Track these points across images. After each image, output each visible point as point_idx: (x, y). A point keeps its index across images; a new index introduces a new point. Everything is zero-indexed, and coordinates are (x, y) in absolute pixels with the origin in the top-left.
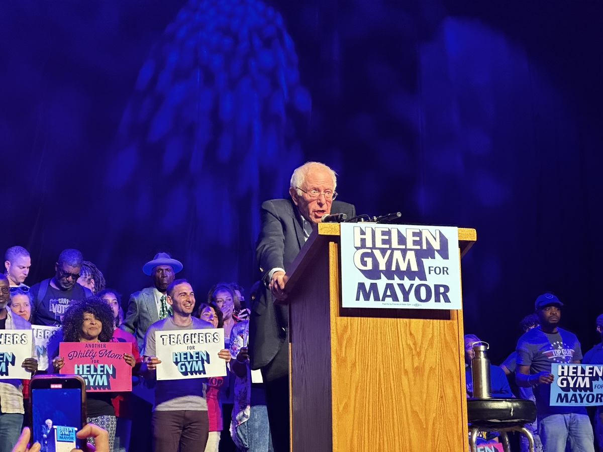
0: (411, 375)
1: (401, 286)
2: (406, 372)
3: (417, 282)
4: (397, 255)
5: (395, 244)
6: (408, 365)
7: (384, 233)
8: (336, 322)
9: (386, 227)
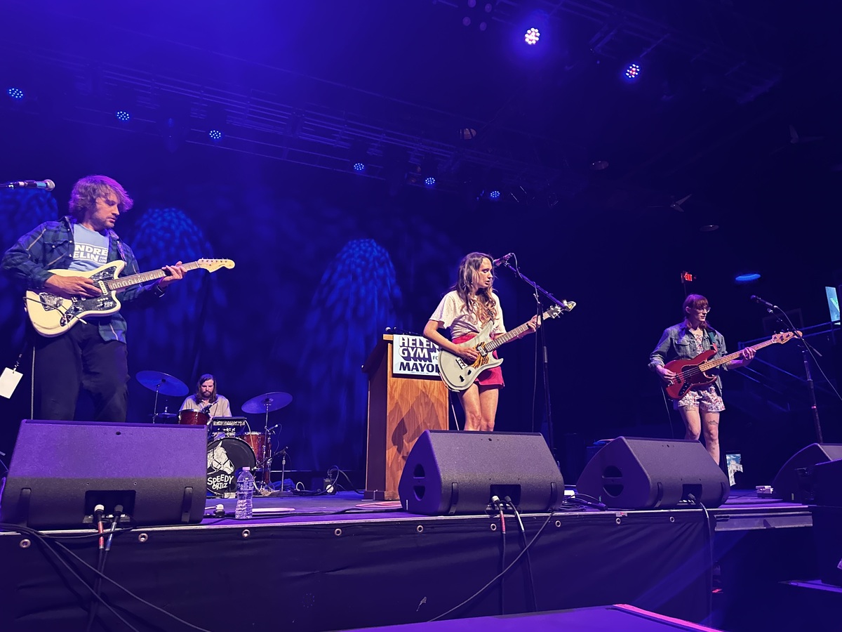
0: (424, 406)
1: (420, 365)
2: (421, 404)
3: (428, 363)
4: (419, 350)
5: (418, 345)
6: (422, 401)
7: (413, 340)
8: (390, 379)
9: (414, 337)
